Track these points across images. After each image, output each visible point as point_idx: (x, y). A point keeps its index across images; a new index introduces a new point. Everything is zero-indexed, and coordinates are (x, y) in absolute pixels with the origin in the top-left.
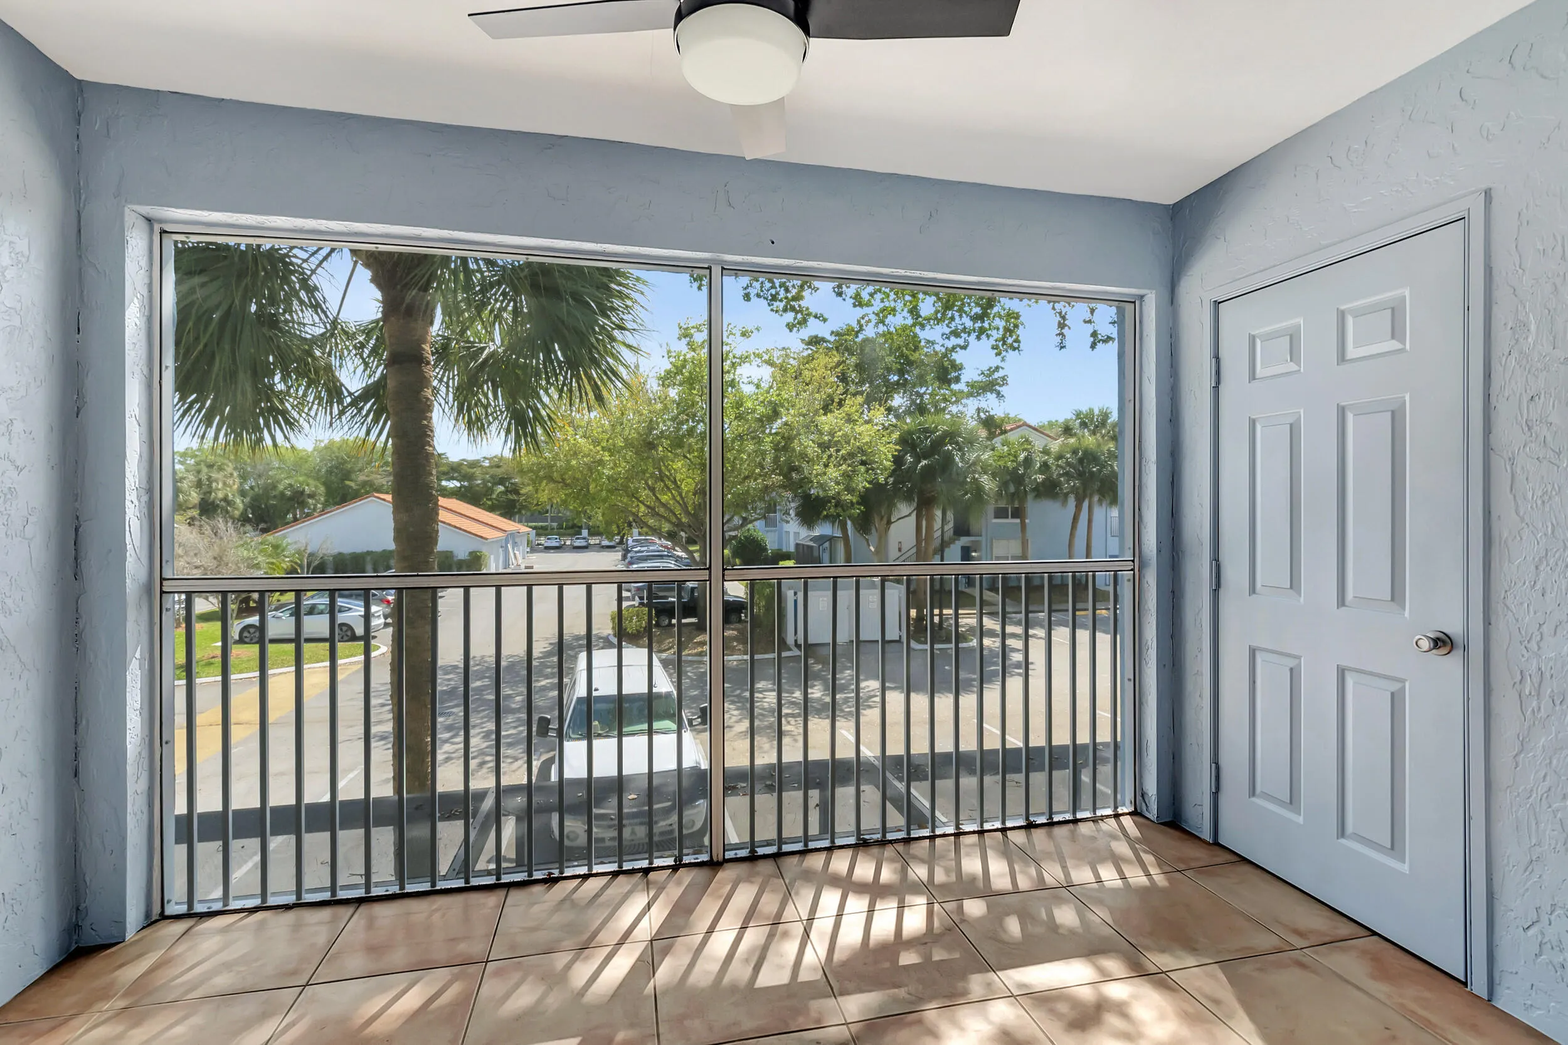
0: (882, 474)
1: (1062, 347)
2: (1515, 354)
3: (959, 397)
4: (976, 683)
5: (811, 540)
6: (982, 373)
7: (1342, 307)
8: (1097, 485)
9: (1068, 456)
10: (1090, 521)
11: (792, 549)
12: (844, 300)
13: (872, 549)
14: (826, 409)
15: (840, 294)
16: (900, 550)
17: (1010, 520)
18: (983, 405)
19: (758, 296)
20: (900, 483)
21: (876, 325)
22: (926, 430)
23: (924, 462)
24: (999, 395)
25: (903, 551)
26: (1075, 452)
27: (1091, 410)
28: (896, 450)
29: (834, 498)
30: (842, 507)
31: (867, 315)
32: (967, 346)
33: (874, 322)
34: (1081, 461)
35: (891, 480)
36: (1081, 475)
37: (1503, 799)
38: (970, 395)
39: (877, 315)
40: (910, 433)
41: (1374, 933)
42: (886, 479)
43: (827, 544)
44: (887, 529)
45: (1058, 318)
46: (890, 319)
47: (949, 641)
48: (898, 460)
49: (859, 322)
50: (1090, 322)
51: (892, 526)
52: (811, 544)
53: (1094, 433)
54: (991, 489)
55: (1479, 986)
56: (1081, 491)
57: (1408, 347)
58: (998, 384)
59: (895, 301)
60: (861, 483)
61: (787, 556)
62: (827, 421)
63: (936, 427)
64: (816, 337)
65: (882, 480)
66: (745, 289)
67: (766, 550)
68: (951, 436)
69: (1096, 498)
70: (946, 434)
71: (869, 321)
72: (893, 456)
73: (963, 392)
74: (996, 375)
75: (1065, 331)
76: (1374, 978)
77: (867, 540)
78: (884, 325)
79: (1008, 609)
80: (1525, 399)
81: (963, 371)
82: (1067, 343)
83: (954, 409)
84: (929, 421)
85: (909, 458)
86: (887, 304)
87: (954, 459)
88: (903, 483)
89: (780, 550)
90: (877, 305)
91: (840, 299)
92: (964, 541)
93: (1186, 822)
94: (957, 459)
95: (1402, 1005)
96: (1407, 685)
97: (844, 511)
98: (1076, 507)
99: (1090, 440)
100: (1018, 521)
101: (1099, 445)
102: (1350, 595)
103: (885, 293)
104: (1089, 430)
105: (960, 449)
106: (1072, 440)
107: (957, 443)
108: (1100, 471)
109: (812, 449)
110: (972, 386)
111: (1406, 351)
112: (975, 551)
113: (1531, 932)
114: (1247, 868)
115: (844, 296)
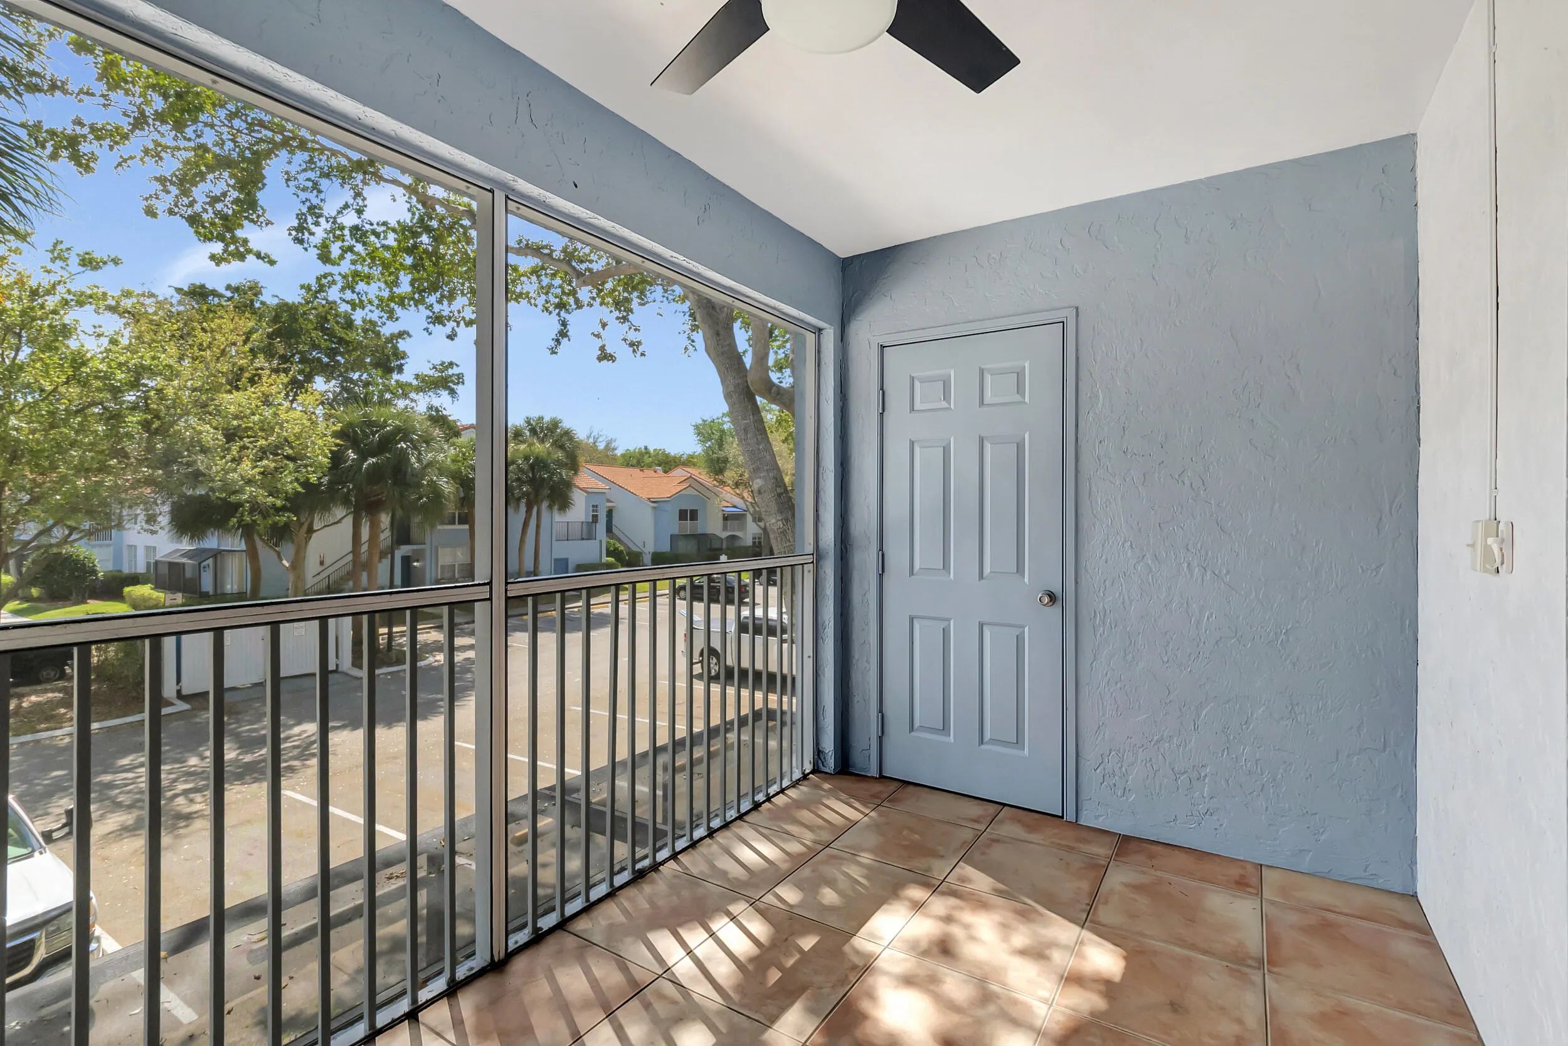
0: (314, 472)
1: (553, 352)
2: (1091, 414)
3: (404, 390)
4: (444, 704)
5: (183, 556)
6: (434, 367)
7: (983, 367)
8: (546, 492)
9: (520, 462)
10: (538, 526)
11: (141, 569)
12: (306, 249)
13: (286, 563)
14: (234, 384)
15: (300, 241)
16: (322, 563)
17: (457, 527)
18: (436, 402)
19: (171, 212)
20: (339, 484)
21: (343, 289)
22: (370, 424)
23: (372, 460)
24: (452, 392)
25: (326, 565)
26: (527, 458)
27: (541, 418)
28: (337, 445)
29: (248, 502)
30: (261, 512)
31: (331, 275)
32: (455, 335)
33: (340, 285)
34: (532, 467)
35: (325, 480)
36: (532, 481)
37: (1085, 691)
38: (419, 390)
39: (344, 277)
40: (350, 425)
41: (1005, 805)
42: (319, 479)
43: (210, 561)
44: (308, 539)
45: (559, 327)
46: (361, 286)
47: (400, 661)
48: (337, 458)
49: (318, 279)
50: (598, 336)
51: (314, 535)
52: (184, 560)
53: (542, 441)
54: (449, 492)
55: (1070, 816)
56: (532, 496)
57: (1027, 400)
58: (452, 381)
59: (371, 268)
60: (289, 482)
61: (135, 580)
62: (232, 401)
63: (385, 421)
64: (203, 286)
65: (313, 479)
66: (146, 199)
67: (94, 572)
68: (403, 432)
69: (545, 505)
70: (398, 430)
71: (334, 282)
72: (331, 452)
73: (410, 384)
74: (450, 372)
75: (564, 341)
76: (1030, 832)
77: (278, 554)
78: (353, 292)
79: (457, 620)
80: (1097, 442)
81: (407, 360)
82: (560, 350)
83: (401, 404)
84: (375, 413)
85: (351, 455)
86: (359, 267)
87: (409, 460)
88: (344, 484)
89: (120, 571)
90: (346, 267)
91: (299, 247)
92: (404, 550)
93: (853, 767)
94: (413, 460)
95: (1053, 843)
96: (1026, 629)
97: (265, 518)
98: (527, 512)
99: (541, 448)
100: (466, 527)
101: (549, 453)
102: (987, 570)
103: (358, 254)
104: (538, 438)
105: (415, 448)
106: (523, 447)
107: (411, 441)
108: (550, 478)
109: (209, 434)
110: (423, 381)
111: (1025, 403)
112: (417, 561)
113: (1098, 771)
114: (911, 788)
115: (306, 245)
